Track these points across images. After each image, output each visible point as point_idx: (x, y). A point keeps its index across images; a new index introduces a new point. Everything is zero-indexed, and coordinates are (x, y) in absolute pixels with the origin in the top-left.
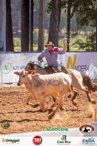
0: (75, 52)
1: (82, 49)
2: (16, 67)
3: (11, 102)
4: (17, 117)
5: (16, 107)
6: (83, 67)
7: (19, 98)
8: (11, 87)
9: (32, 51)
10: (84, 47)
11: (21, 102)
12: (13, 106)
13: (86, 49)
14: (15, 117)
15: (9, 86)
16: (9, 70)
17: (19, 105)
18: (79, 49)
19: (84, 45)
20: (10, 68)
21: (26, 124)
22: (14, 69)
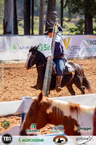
0: (68, 35)
1: (71, 33)
2: (22, 47)
3: (20, 75)
4: (27, 87)
5: (25, 79)
6: (75, 47)
7: (26, 72)
8: (18, 63)
9: (33, 34)
10: (74, 31)
11: (28, 75)
12: (22, 78)
13: (76, 33)
14: (26, 87)
15: (17, 62)
16: (17, 49)
17: (27, 77)
18: (70, 33)
19: (73, 30)
20: (17, 48)
21: (36, 92)
22: (20, 49)
